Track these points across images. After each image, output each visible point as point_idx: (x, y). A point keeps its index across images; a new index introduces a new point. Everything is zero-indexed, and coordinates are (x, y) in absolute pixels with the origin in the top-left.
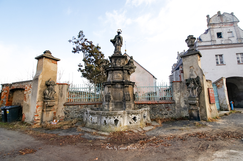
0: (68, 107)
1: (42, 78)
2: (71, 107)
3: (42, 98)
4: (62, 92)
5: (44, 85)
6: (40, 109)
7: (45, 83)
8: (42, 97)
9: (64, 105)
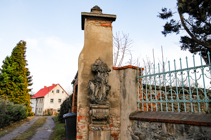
0: (138, 124)
1: (84, 59)
2: (145, 125)
3: (87, 100)
4: (124, 85)
5: (89, 72)
6: (84, 123)
7: (90, 68)
8: (86, 98)
9: (131, 119)
